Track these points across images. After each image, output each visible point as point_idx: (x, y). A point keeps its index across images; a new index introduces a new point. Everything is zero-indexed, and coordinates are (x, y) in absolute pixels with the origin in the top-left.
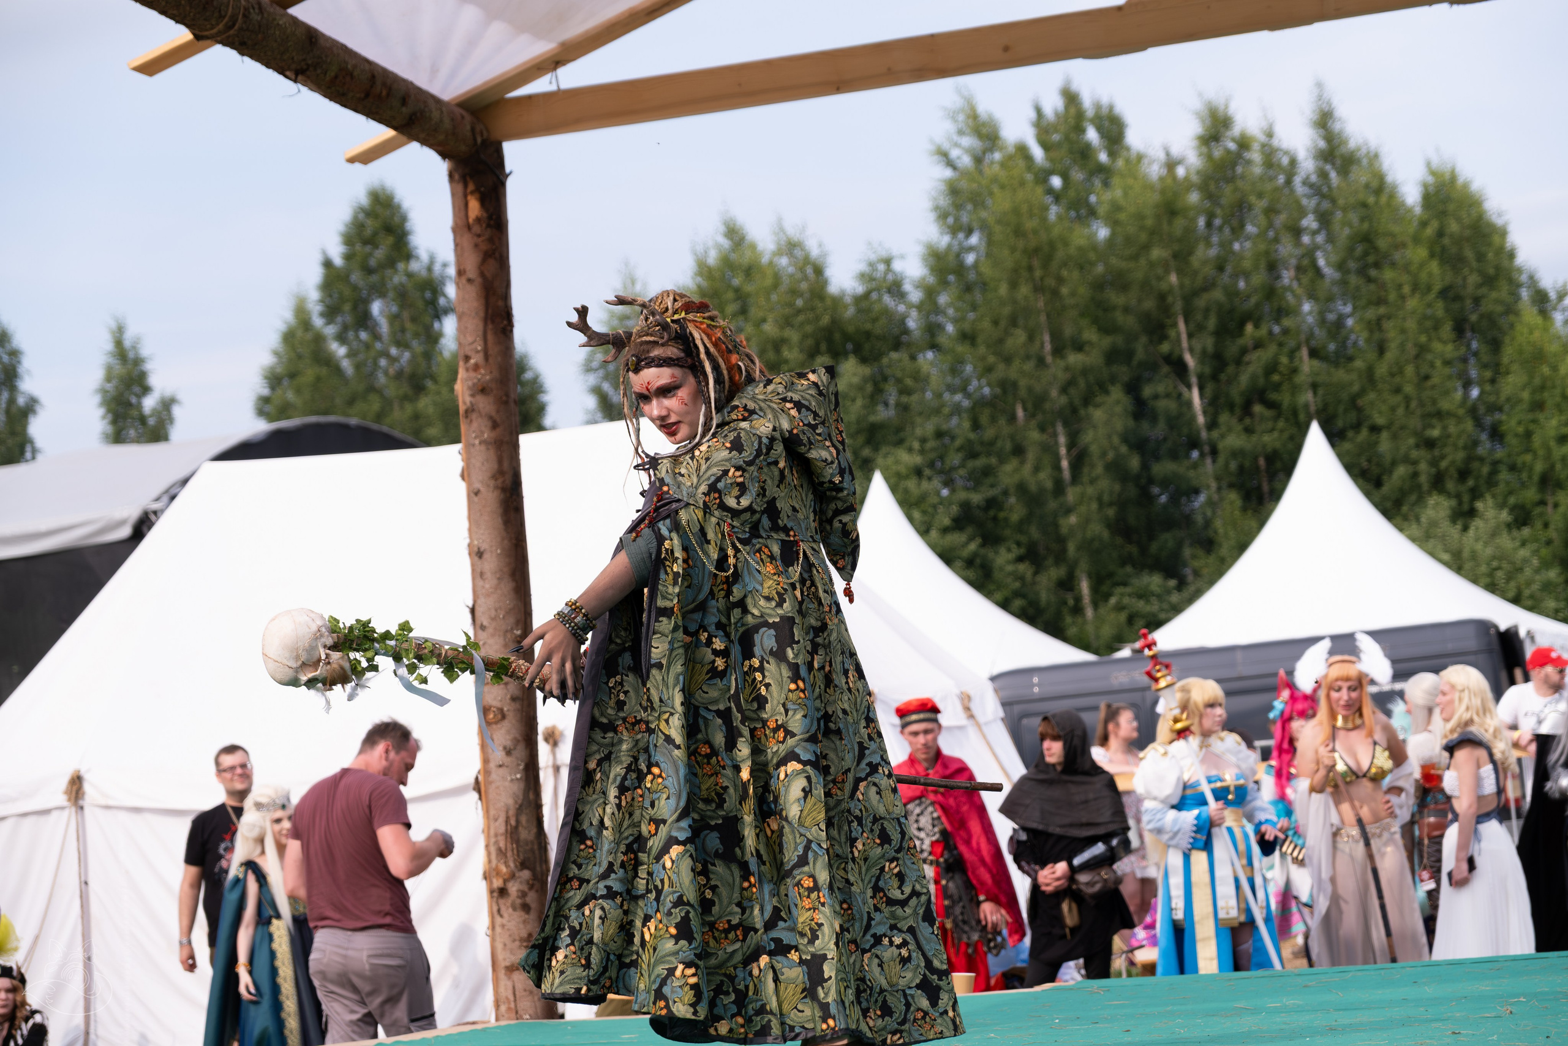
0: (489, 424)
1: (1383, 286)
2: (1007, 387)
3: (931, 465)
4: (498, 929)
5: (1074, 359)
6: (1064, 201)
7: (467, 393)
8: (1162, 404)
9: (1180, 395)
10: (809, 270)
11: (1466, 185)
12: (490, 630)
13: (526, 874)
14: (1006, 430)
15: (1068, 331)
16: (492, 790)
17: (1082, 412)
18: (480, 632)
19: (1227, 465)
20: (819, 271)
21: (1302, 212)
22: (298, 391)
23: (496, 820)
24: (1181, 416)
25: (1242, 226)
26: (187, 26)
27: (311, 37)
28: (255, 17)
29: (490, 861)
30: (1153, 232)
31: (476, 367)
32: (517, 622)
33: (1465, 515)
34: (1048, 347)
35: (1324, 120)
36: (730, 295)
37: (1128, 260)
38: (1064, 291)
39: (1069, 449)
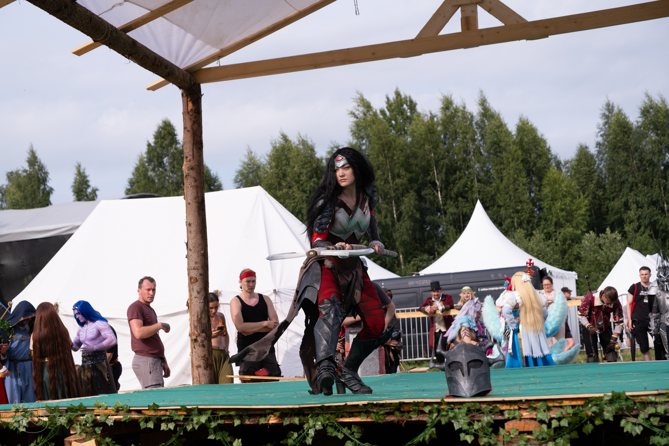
0: (194, 180)
1: (502, 158)
4: (194, 354)
5: (398, 181)
6: (396, 129)
7: (187, 169)
8: (428, 197)
9: (434, 194)
11: (531, 125)
12: (193, 251)
13: (204, 335)
15: (397, 171)
16: (192, 306)
17: (401, 199)
18: (189, 252)
19: (449, 218)
20: (312, 150)
21: (476, 134)
22: (139, 188)
23: (194, 316)
24: (434, 202)
25: (456, 138)
26: (91, 37)
27: (134, 43)
28: (115, 34)
29: (191, 330)
30: (426, 140)
31: (190, 161)
32: (202, 249)
33: (529, 235)
34: (390, 177)
35: (483, 103)
37: (418, 149)
38: (395, 158)
39: (397, 211)
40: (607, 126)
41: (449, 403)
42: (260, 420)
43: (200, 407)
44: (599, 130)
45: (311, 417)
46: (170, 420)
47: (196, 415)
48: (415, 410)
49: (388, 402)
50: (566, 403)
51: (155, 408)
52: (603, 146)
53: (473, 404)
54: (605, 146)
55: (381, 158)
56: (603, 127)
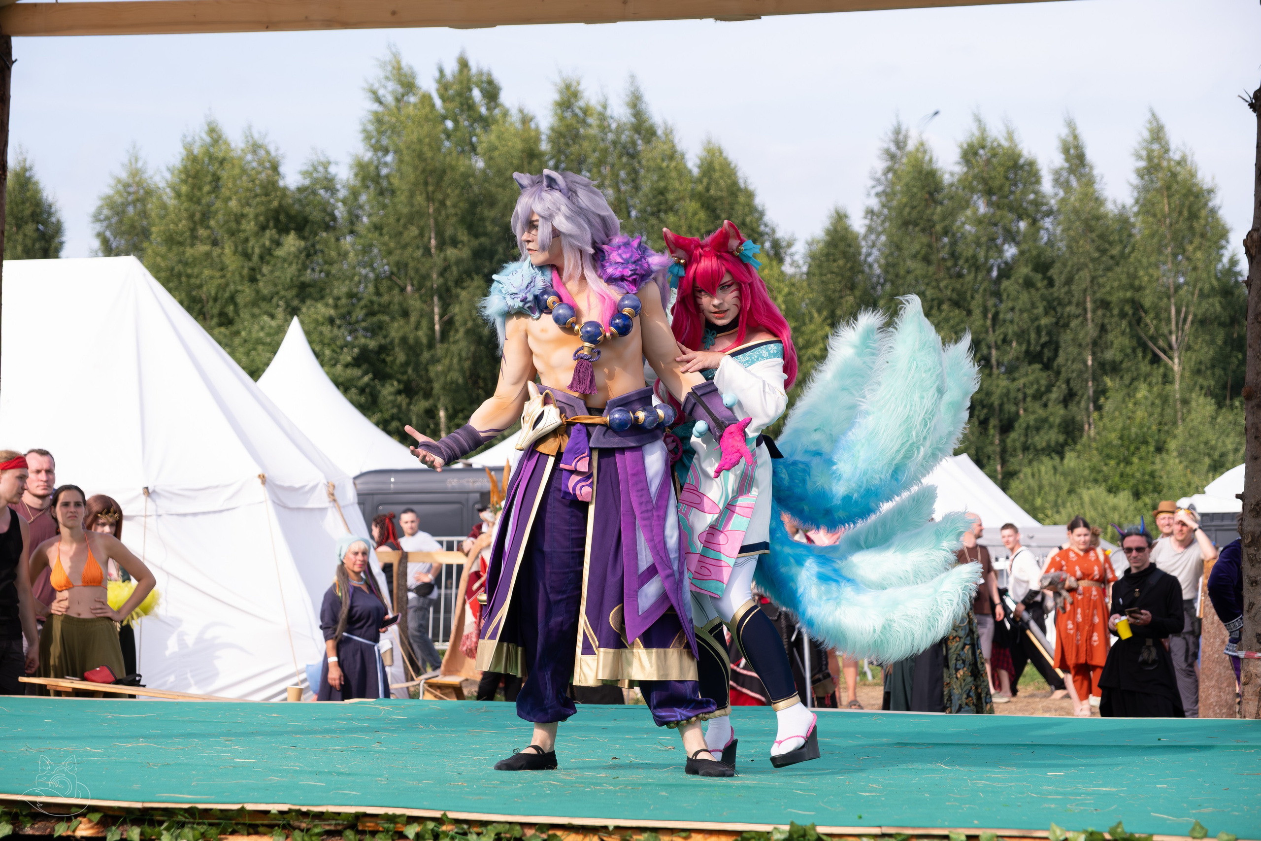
2: (401, 267)
3: (343, 317)
5: (451, 253)
6: (453, 138)
10: (267, 165)
14: (397, 299)
15: (449, 232)
17: (453, 291)
20: (275, 167)
34: (433, 242)
36: (208, 178)
38: (448, 203)
39: (441, 317)
40: (890, 176)
41: (457, 821)
42: (56, 828)
44: (873, 183)
45: (168, 829)
48: (387, 831)
49: (332, 809)
52: (878, 217)
54: (882, 218)
55: (420, 199)
56: (883, 178)
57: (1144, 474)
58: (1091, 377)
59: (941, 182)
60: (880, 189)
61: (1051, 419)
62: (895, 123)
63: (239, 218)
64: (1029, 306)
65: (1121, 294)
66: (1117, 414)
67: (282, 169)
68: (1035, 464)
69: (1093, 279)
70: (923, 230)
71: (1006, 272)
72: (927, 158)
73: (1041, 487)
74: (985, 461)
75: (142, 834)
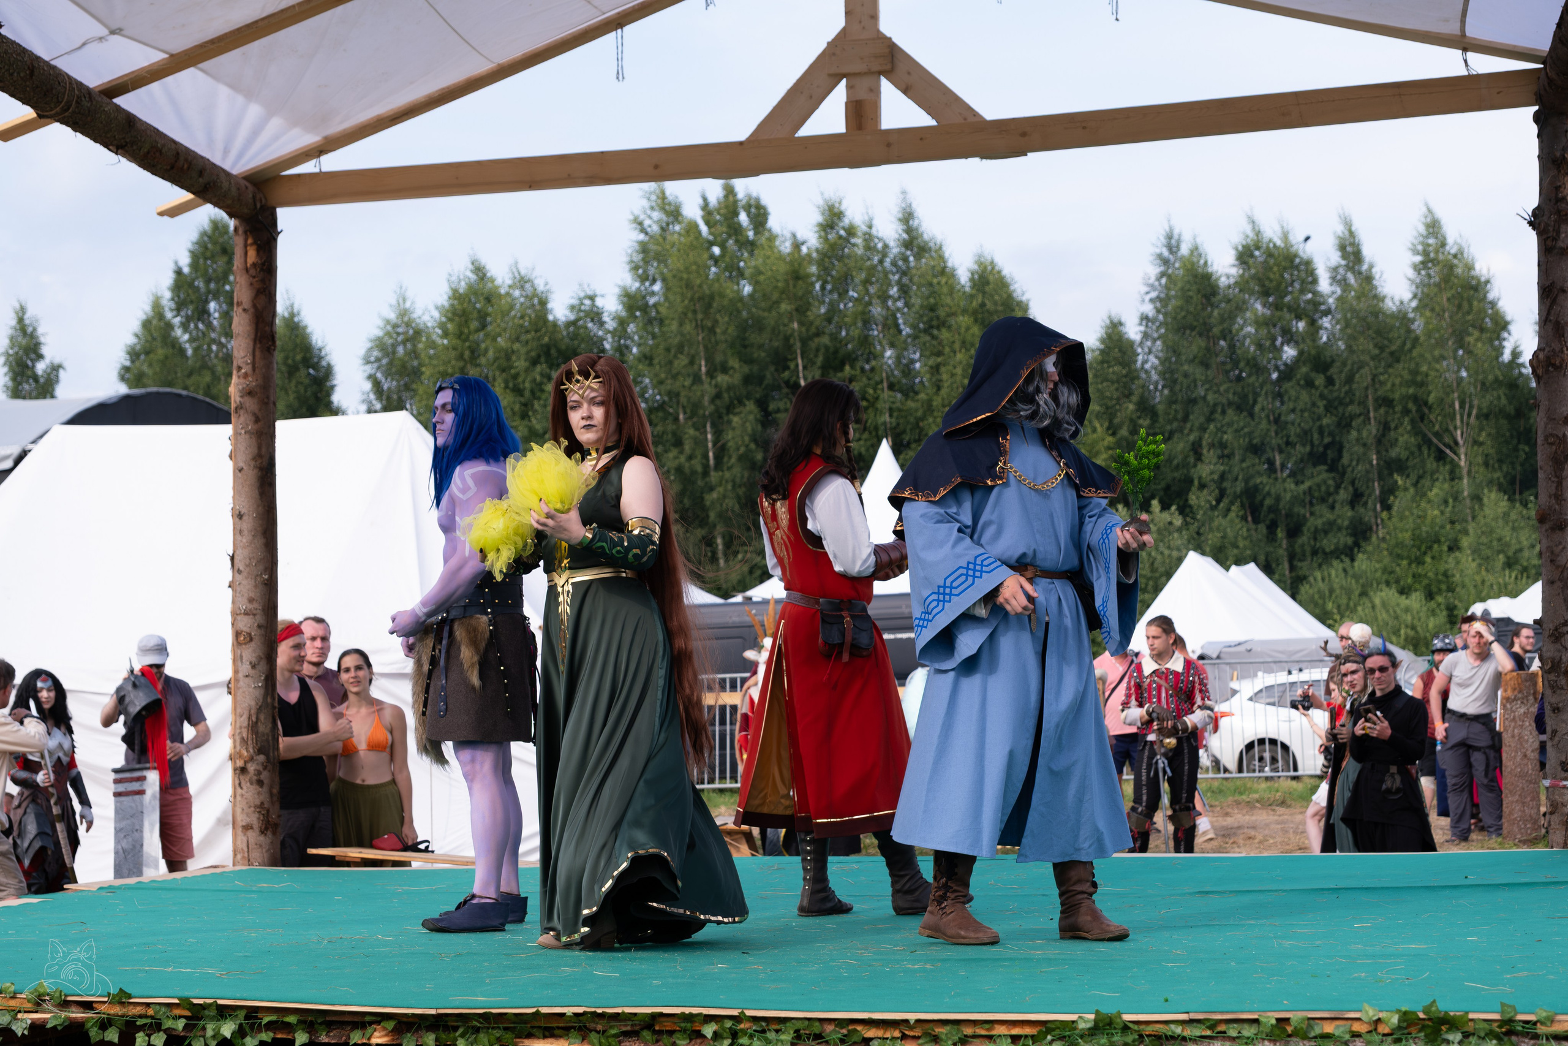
0: (253, 419)
1: (941, 342)
2: (673, 395)
4: (239, 798)
5: (722, 379)
6: (720, 264)
7: (238, 394)
10: (536, 301)
12: (245, 574)
13: (261, 758)
14: (671, 427)
15: (719, 358)
16: (239, 693)
17: (726, 418)
18: (237, 575)
20: (543, 303)
21: (890, 285)
22: (150, 365)
23: (241, 716)
25: (847, 291)
26: (32, 107)
27: (130, 121)
28: (86, 104)
29: (235, 747)
30: (783, 292)
31: (246, 376)
32: (266, 569)
34: (703, 369)
35: (907, 218)
36: (475, 315)
37: (764, 310)
38: (718, 330)
39: (715, 444)
40: (1164, 281)
41: (755, 1019)
42: (352, 1036)
43: (220, 1002)
44: (1146, 289)
45: (462, 1036)
46: (156, 1026)
47: (212, 1019)
48: (684, 1031)
49: (628, 1010)
50: (1001, 1030)
51: (122, 998)
52: (1153, 323)
53: (807, 1023)
54: (1157, 324)
55: (688, 327)
56: (1157, 283)
57: (1437, 574)
58: (1376, 476)
59: (1218, 287)
60: (1154, 294)
61: (1339, 521)
62: (1167, 229)
63: (508, 355)
64: (1309, 406)
65: (1404, 390)
66: (1407, 513)
67: (549, 306)
68: (1324, 567)
69: (1374, 377)
70: (1200, 335)
71: (1288, 372)
72: (1202, 262)
73: (1331, 591)
74: (1274, 566)
75: (437, 1040)
